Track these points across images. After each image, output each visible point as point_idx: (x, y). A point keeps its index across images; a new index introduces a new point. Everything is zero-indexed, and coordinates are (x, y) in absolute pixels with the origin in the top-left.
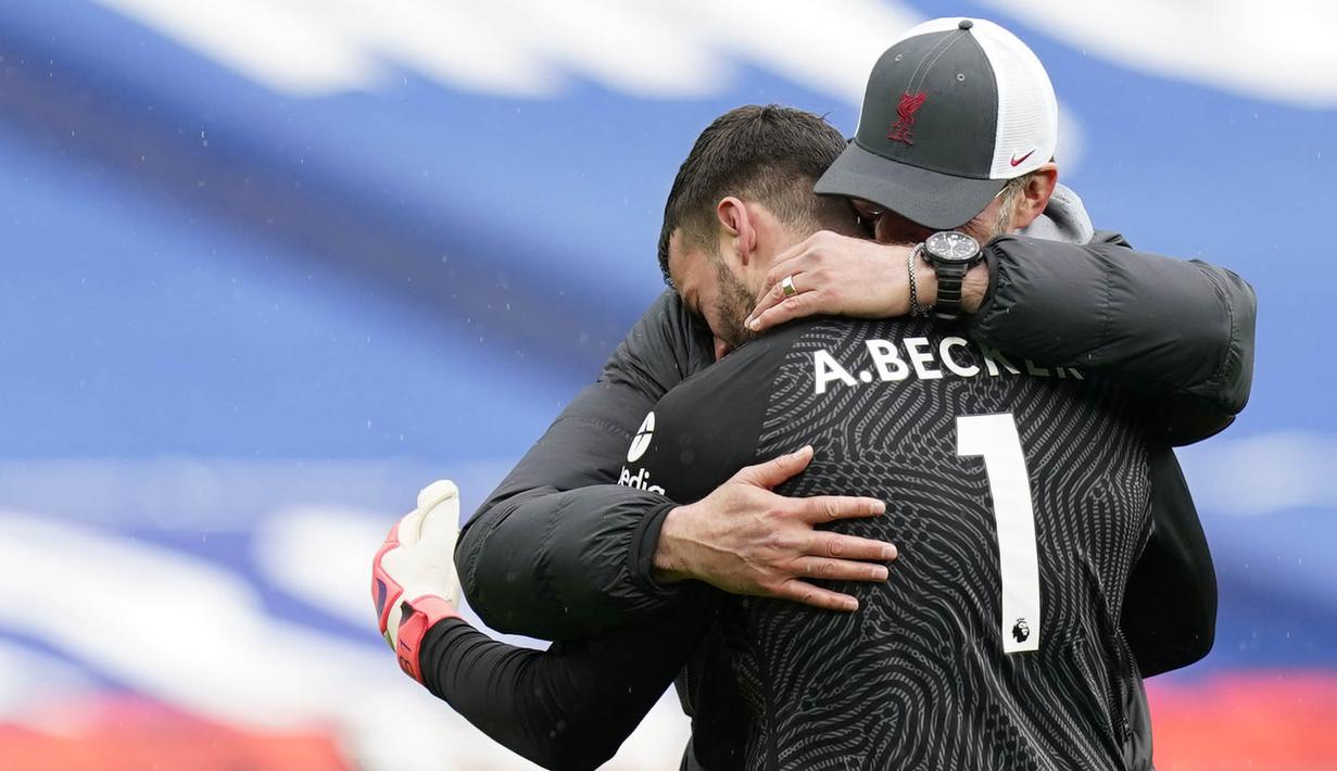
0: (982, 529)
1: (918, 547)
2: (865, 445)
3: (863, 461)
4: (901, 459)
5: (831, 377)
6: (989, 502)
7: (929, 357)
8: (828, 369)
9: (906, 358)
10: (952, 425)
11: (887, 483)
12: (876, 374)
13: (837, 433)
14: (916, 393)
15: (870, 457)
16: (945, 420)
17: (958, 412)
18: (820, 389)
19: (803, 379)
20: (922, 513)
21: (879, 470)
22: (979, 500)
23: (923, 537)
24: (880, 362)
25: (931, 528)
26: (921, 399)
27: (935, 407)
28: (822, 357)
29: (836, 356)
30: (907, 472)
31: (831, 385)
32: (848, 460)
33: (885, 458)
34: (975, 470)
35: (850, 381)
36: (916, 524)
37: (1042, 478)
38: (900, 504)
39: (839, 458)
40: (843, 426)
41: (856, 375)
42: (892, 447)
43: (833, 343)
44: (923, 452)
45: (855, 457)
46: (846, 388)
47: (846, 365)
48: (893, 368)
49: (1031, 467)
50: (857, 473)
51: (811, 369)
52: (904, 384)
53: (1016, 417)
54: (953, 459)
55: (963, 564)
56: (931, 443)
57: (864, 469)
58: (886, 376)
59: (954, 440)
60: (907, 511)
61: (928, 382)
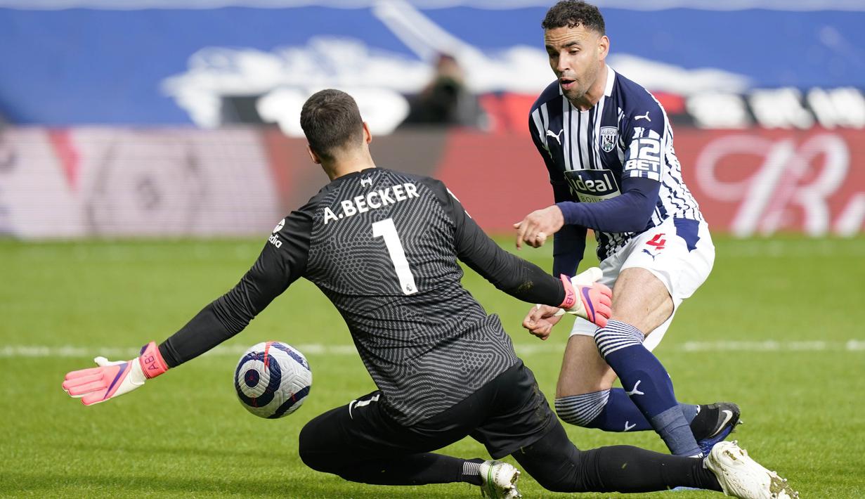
0: (387, 260)
1: (365, 272)
2: (342, 242)
3: (342, 248)
4: (354, 244)
5: (330, 217)
6: (387, 250)
7: (364, 203)
8: (329, 214)
9: (355, 206)
10: (371, 227)
11: (351, 253)
12: (344, 215)
13: (332, 239)
14: (359, 217)
15: (344, 246)
16: (369, 226)
17: (373, 221)
18: (326, 222)
19: (321, 218)
20: (364, 260)
21: (347, 249)
22: (384, 251)
23: (366, 268)
24: (346, 209)
25: (368, 265)
26: (361, 219)
27: (365, 221)
28: (327, 210)
29: (331, 209)
30: (357, 248)
31: (329, 220)
32: (337, 248)
33: (349, 245)
34: (380, 241)
35: (336, 219)
36: (363, 265)
37: (404, 239)
38: (357, 259)
39: (334, 248)
40: (334, 236)
41: (338, 216)
42: (351, 240)
43: (330, 204)
44: (362, 239)
45: (339, 247)
46: (334, 221)
47: (334, 213)
48: (350, 211)
49: (400, 236)
50: (341, 252)
51: (323, 214)
52: (354, 216)
53: (393, 218)
54: (372, 239)
55: (381, 273)
56: (364, 235)
57: (343, 250)
58: (348, 214)
59: (372, 232)
60: (359, 261)
61: (363, 213)
